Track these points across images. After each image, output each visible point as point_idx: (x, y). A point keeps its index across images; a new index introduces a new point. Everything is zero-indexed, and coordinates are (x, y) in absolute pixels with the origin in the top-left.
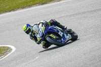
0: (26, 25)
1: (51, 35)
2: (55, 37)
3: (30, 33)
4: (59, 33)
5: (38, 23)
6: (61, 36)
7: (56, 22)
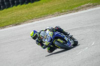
0: (33, 32)
1: (58, 40)
2: (62, 42)
3: (37, 39)
4: (65, 38)
5: (44, 29)
6: (67, 40)
7: (61, 29)
